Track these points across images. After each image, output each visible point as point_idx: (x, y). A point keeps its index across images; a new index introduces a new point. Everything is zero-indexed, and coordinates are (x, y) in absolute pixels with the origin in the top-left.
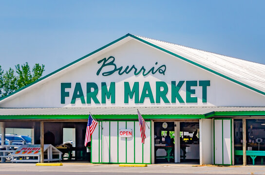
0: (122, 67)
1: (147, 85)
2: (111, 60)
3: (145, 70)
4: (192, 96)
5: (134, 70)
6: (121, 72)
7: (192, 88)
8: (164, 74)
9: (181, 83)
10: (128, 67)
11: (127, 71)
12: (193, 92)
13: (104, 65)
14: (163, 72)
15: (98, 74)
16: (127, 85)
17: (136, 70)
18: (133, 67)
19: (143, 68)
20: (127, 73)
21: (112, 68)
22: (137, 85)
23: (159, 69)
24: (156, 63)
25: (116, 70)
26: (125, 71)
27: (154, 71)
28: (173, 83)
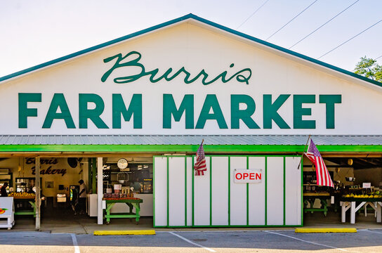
0: (157, 71)
1: (211, 100)
2: (134, 57)
3: (206, 76)
4: (305, 118)
5: (183, 75)
6: (154, 79)
7: (305, 106)
8: (248, 83)
9: (283, 98)
10: (170, 70)
11: (169, 76)
12: (308, 112)
13: (117, 66)
14: (246, 80)
15: (104, 79)
17: (188, 75)
18: (183, 69)
19: (203, 72)
20: (168, 80)
21: (136, 70)
23: (237, 76)
24: (232, 66)
25: (143, 73)
26: (165, 76)
27: (226, 78)
28: (267, 98)
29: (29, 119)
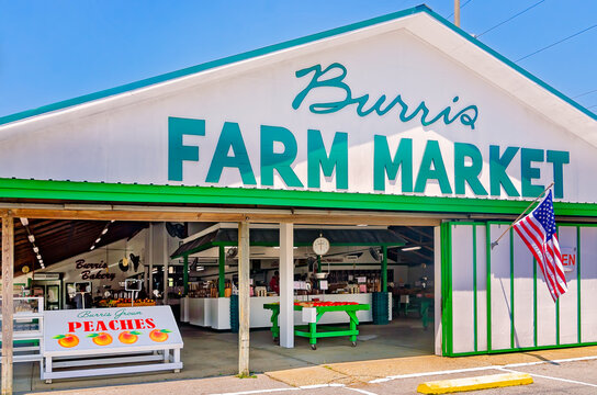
0: (366, 98)
1: (433, 150)
2: (337, 72)
3: (426, 112)
4: (534, 182)
5: (398, 108)
6: (364, 110)
7: (534, 165)
8: (473, 128)
9: (511, 151)
10: (383, 99)
11: (382, 108)
12: (536, 173)
13: (314, 84)
14: (471, 123)
15: (296, 104)
16: (380, 142)
17: (405, 108)
18: (398, 99)
19: (422, 106)
20: (381, 113)
21: (338, 95)
22: (406, 145)
23: (462, 115)
24: (456, 99)
25: (349, 101)
26: (376, 107)
27: (450, 118)
28: (494, 150)
29: (186, 165)
